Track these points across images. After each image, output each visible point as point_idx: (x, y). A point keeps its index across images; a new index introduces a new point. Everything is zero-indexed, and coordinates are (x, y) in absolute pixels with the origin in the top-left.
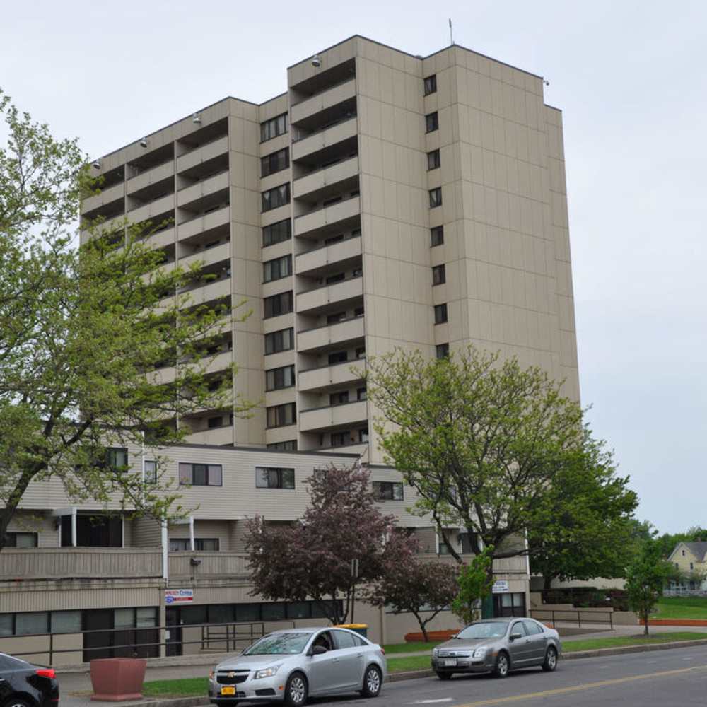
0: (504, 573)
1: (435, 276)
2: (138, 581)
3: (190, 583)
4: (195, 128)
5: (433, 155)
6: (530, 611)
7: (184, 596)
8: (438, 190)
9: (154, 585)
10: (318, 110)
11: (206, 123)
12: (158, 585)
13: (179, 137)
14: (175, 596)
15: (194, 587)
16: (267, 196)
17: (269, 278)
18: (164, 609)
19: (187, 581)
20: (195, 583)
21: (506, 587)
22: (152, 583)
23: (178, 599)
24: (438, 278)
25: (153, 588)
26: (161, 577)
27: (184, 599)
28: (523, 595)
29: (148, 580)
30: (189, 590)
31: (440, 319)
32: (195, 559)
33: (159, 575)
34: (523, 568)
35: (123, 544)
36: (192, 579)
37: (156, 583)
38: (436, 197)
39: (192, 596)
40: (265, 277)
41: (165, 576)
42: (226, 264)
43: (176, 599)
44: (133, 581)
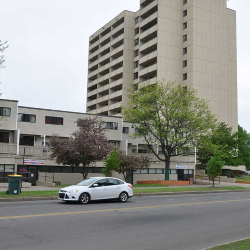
0: (185, 162)
1: (184, 64)
2: (5, 155)
3: (42, 158)
4: (116, 21)
5: (185, 24)
6: (195, 176)
7: (40, 162)
8: (186, 36)
9: (13, 157)
10: (147, 11)
11: (119, 19)
12: (14, 157)
13: (112, 24)
14: (36, 162)
15: (44, 159)
16: (136, 41)
17: (135, 67)
18: (17, 166)
19: (41, 157)
20: (45, 158)
21: (186, 167)
22: (12, 156)
23: (38, 163)
24: (185, 65)
25: (12, 158)
26: (16, 154)
27: (40, 163)
28: (193, 170)
29: (10, 155)
30: (42, 160)
31: (185, 79)
32: (44, 150)
33: (15, 153)
34: (193, 161)
35: (10, 142)
36: (44, 156)
37: (13, 156)
38: (185, 38)
39: (43, 162)
40: (134, 67)
41: (18, 154)
42: (122, 62)
43: (36, 163)
44: (3, 155)
